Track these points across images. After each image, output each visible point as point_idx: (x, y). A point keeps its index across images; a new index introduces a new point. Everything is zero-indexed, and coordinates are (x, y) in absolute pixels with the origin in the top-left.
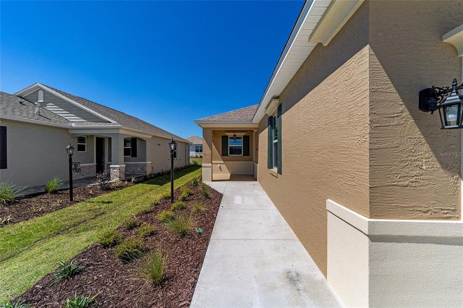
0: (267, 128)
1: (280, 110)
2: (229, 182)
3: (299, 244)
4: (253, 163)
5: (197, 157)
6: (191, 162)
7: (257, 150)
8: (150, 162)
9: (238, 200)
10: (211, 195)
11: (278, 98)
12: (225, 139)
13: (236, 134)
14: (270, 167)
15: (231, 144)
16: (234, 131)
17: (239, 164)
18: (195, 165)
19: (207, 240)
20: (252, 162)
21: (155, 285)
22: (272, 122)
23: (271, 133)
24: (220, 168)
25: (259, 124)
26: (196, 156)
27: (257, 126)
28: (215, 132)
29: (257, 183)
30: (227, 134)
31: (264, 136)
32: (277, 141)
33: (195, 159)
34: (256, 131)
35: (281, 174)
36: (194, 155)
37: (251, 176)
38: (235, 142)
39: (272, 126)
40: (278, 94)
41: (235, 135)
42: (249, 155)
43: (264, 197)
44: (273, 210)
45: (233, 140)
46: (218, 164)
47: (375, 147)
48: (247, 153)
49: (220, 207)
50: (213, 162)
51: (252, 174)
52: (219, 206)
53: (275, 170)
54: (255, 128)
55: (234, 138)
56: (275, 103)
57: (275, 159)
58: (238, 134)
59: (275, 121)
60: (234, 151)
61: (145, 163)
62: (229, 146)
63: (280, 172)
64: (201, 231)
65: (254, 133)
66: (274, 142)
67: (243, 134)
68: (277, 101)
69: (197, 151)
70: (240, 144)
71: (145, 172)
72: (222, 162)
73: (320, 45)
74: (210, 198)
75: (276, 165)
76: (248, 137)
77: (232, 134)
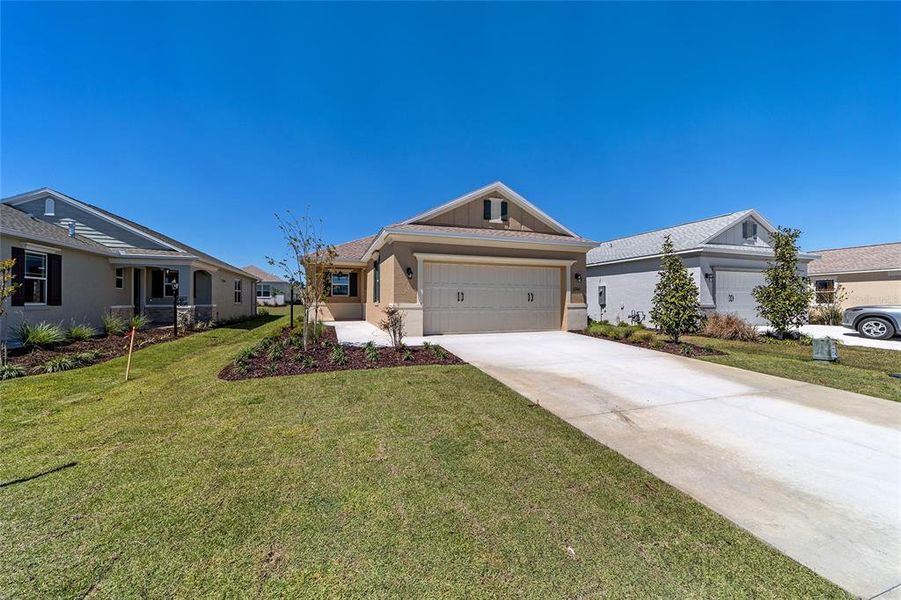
0: (373, 270)
1: (379, 259)
7: (365, 289)
11: (378, 251)
12: (327, 274)
13: (342, 271)
15: (335, 282)
16: (340, 268)
17: (344, 305)
20: (360, 303)
23: (376, 274)
27: (364, 266)
28: (319, 268)
29: (366, 321)
30: (331, 270)
31: (371, 275)
32: (379, 280)
33: (263, 308)
34: (364, 269)
37: (359, 316)
38: (340, 279)
39: (375, 268)
40: (378, 248)
41: (341, 273)
42: (356, 296)
45: (337, 278)
48: (354, 292)
51: (360, 314)
55: (340, 275)
56: (376, 255)
58: (344, 271)
59: (377, 265)
60: (340, 291)
62: (332, 284)
65: (362, 271)
66: (377, 281)
67: (350, 271)
68: (378, 254)
70: (346, 283)
72: (324, 304)
76: (356, 274)
77: (337, 271)
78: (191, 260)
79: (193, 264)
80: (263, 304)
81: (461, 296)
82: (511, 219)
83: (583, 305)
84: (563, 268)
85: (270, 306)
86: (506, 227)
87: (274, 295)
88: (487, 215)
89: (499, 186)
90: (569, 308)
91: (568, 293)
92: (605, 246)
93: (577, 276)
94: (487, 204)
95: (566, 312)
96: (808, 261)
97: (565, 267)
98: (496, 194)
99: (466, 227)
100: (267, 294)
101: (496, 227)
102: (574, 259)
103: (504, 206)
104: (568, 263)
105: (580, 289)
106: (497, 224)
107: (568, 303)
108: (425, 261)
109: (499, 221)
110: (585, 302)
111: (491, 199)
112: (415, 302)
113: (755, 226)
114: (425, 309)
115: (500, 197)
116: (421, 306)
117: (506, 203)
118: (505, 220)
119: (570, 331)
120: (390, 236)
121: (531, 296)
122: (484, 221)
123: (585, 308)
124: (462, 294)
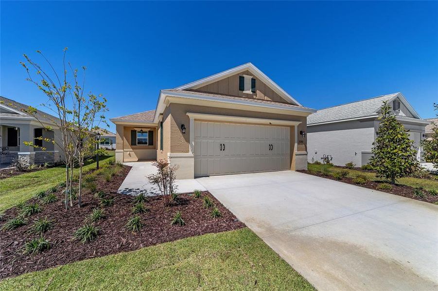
0: (160, 128)
1: (163, 120)
7: (157, 141)
8: (58, 151)
9: (142, 167)
11: (162, 114)
12: (134, 133)
13: (143, 129)
14: (161, 149)
15: (139, 137)
18: (102, 156)
20: (155, 150)
22: (162, 125)
24: (129, 154)
27: (157, 125)
28: (126, 128)
30: (136, 129)
31: (159, 131)
34: (157, 128)
35: (163, 151)
38: (142, 135)
39: (162, 127)
40: (162, 112)
41: (142, 130)
42: (153, 145)
46: (127, 151)
47: (172, 137)
49: (131, 170)
50: (124, 149)
55: (142, 132)
58: (144, 130)
60: (141, 142)
61: (53, 152)
62: (137, 138)
65: (156, 130)
67: (149, 129)
68: (162, 116)
70: (146, 137)
71: (53, 160)
72: (132, 150)
74: (124, 168)
76: (153, 131)
77: (140, 129)
78: (30, 120)
79: (32, 123)
80: (105, 148)
81: (223, 147)
82: (258, 92)
83: (304, 152)
84: (292, 127)
85: (109, 150)
86: (255, 97)
87: (112, 143)
88: (242, 88)
89: (250, 66)
90: (296, 155)
91: (296, 145)
92: (319, 112)
93: (301, 133)
94: (242, 79)
95: (294, 157)
96: (426, 125)
97: (294, 126)
98: (248, 73)
99: (227, 95)
100: (107, 143)
101: (248, 96)
102: (299, 121)
103: (253, 81)
104: (296, 124)
105: (303, 142)
106: (247, 94)
107: (295, 151)
108: (195, 120)
109: (250, 92)
110: (306, 151)
111: (244, 76)
112: (188, 152)
113: (399, 103)
114: (195, 157)
115: (251, 75)
116: (192, 155)
117: (255, 80)
118: (254, 92)
119: (297, 171)
120: (167, 98)
121: (271, 147)
122: (239, 91)
123: (307, 155)
124: (224, 145)
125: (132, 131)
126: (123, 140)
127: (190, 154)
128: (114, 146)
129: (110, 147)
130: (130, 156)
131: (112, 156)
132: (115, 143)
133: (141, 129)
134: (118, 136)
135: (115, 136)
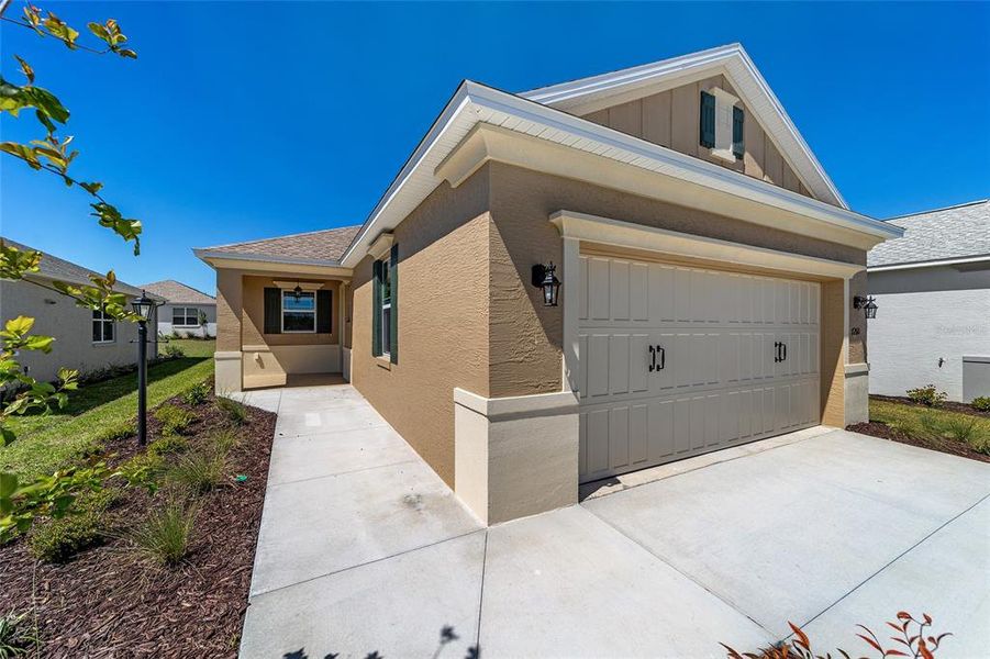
0: (371, 282)
1: (395, 254)
2: (285, 391)
3: (424, 464)
4: (341, 348)
5: (177, 337)
6: (162, 350)
7: (349, 320)
9: (313, 420)
10: (249, 418)
11: (391, 232)
12: (272, 296)
13: (302, 285)
14: (377, 352)
15: (288, 307)
16: (298, 280)
17: (307, 350)
18: (174, 358)
19: (260, 489)
20: (337, 346)
21: (173, 562)
22: (381, 271)
23: (379, 291)
24: (259, 360)
25: (355, 269)
26: (176, 334)
27: (350, 273)
28: (248, 279)
29: (351, 386)
30: (279, 285)
31: (364, 296)
32: (389, 306)
33: (172, 344)
34: (346, 282)
35: (396, 363)
36: (170, 334)
37: (335, 374)
38: (297, 302)
39: (380, 277)
40: (392, 225)
41: (298, 289)
42: (330, 332)
43: (365, 409)
44: (382, 428)
45: (293, 299)
46: (255, 352)
47: (495, 321)
48: (326, 325)
49: (276, 435)
50: (245, 347)
51: (339, 370)
52: (272, 435)
53: (386, 357)
54: (347, 278)
55: (298, 293)
56: (386, 242)
57: (386, 336)
58: (305, 287)
59: (386, 271)
60: (295, 322)
62: (283, 311)
63: (394, 360)
64: (243, 477)
65: (342, 287)
66: (385, 307)
67: (319, 286)
69: (177, 321)
70: (310, 308)
72: (266, 347)
73: (445, 182)
74: (247, 424)
75: (389, 350)
76: (329, 293)
77: (291, 286)
80: (186, 336)
82: (748, 157)
83: (863, 366)
85: (198, 338)
87: (204, 322)
88: (707, 139)
89: (731, 59)
90: (843, 376)
91: (846, 341)
93: (856, 303)
94: (707, 103)
95: (842, 383)
97: (841, 280)
98: (725, 82)
100: (192, 321)
103: (739, 114)
105: (859, 334)
106: (724, 162)
107: (843, 364)
108: (586, 247)
109: (727, 154)
110: (866, 361)
111: (715, 92)
112: (556, 387)
116: (573, 401)
117: (741, 111)
118: (739, 156)
119: (850, 428)
120: (482, 131)
121: (781, 351)
122: (700, 147)
123: (866, 373)
124: (659, 348)
125: (265, 289)
126: (241, 319)
127: (565, 395)
128: (212, 329)
129: (199, 331)
130: (262, 366)
131: (204, 359)
132: (214, 321)
133: (295, 285)
134: (223, 305)
135: (215, 302)
